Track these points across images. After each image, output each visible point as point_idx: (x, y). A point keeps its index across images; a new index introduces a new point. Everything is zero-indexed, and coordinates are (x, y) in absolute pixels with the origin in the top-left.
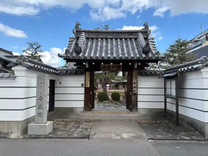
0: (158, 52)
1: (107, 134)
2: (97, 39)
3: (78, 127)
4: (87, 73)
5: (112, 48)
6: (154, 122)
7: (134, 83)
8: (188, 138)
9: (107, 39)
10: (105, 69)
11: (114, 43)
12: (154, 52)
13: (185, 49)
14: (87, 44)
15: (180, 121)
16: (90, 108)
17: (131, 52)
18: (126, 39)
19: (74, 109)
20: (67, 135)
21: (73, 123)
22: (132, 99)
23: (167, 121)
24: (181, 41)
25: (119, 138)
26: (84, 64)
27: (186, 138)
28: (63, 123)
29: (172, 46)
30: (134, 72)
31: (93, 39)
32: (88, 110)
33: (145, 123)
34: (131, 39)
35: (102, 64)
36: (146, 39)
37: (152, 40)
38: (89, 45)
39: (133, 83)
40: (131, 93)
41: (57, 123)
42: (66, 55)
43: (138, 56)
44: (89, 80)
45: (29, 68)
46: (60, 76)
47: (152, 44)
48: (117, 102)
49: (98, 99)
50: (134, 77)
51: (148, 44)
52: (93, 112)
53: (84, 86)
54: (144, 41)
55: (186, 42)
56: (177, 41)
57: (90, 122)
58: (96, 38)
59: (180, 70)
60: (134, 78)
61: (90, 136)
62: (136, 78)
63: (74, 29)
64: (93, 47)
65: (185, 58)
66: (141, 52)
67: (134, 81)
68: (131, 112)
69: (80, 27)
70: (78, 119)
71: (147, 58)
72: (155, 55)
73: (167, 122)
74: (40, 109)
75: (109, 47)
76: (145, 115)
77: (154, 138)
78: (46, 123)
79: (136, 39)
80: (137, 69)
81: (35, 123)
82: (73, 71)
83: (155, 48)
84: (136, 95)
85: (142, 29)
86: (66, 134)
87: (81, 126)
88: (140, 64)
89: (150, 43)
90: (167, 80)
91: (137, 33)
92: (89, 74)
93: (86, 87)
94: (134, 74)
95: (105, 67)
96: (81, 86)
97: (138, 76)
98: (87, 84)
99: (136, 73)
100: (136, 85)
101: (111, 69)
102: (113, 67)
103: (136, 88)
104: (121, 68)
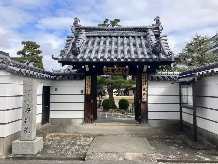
0: (171, 53)
1: (108, 154)
2: (100, 37)
3: (74, 144)
4: (87, 77)
5: (116, 48)
6: (167, 137)
7: (144, 89)
8: (208, 159)
9: (111, 37)
11: (119, 42)
12: (167, 52)
13: (205, 48)
14: (87, 43)
15: (198, 136)
16: (92, 119)
17: (139, 52)
18: (133, 37)
19: (73, 121)
20: (60, 155)
21: (70, 139)
23: (183, 136)
24: (200, 39)
25: (121, 159)
26: (83, 67)
27: (206, 159)
28: (58, 138)
29: (189, 45)
31: (94, 37)
32: (88, 122)
33: (156, 138)
34: (139, 37)
35: (105, 67)
36: (157, 36)
37: (165, 38)
38: (90, 44)
39: (142, 89)
40: (140, 101)
41: (51, 138)
42: (61, 57)
43: (147, 57)
44: (90, 86)
45: (14, 73)
46: (55, 82)
47: (164, 43)
48: (126, 111)
49: (103, 108)
51: (159, 43)
54: (155, 39)
55: (205, 40)
56: (195, 39)
57: (89, 136)
58: (97, 36)
59: (197, 74)
60: (143, 83)
61: (86, 156)
62: (145, 83)
63: (72, 27)
64: (94, 48)
65: (205, 58)
66: (151, 52)
67: (143, 87)
68: (140, 125)
69: (79, 23)
70: (76, 133)
71: (158, 60)
72: (168, 55)
73: (183, 138)
74: (27, 123)
75: (113, 46)
76: (156, 128)
77: (166, 159)
78: (34, 139)
79: (145, 37)
80: (147, 72)
81: (21, 140)
82: (71, 76)
83: (168, 47)
84: (146, 103)
85: (153, 25)
86: (58, 154)
87: (78, 142)
88: (149, 67)
89: (162, 42)
90: (182, 86)
91: (147, 30)
92: (89, 79)
93: (86, 94)
94: (143, 79)
95: (109, 71)
96: (80, 93)
97: (148, 81)
98: (87, 90)
99: (145, 77)
100: (146, 92)
101: (115, 73)
102: (118, 70)
103: (146, 95)
104: (128, 72)
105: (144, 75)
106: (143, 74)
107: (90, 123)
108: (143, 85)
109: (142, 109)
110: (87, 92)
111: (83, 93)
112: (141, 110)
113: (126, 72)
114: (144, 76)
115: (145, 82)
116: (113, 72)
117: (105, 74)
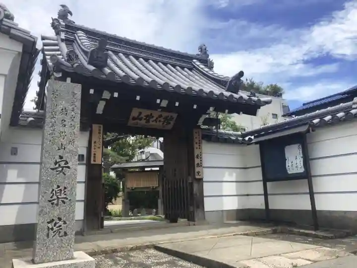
4: (95, 127)
7: (198, 157)
10: (137, 121)
16: (101, 219)
22: (195, 190)
30: (196, 133)
39: (195, 156)
50: (196, 143)
60: (196, 146)
62: (199, 146)
67: (196, 152)
84: (201, 182)
91: (191, 60)
92: (100, 130)
93: (92, 162)
94: (196, 138)
95: (140, 117)
98: (95, 154)
99: (199, 135)
100: (201, 161)
101: (151, 123)
102: (157, 118)
103: (201, 166)
104: (172, 123)
105: (197, 131)
106: (195, 130)
108: (197, 148)
110: (95, 157)
111: (83, 160)
113: (170, 123)
115: (199, 143)
116: (148, 121)
117: (131, 123)
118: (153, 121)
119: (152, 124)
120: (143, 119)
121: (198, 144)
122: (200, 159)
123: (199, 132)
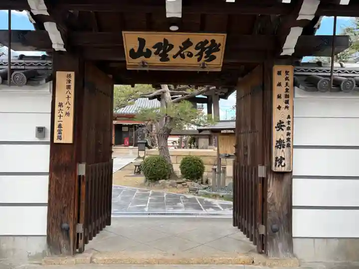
7: (280, 126)
10: (143, 58)
16: (76, 237)
22: (269, 195)
30: (279, 73)
32: (64, 250)
39: (275, 124)
40: (262, 172)
44: (72, 111)
48: (196, 184)
50: (279, 97)
52: (88, 258)
53: (48, 139)
60: (276, 102)
62: (287, 102)
67: (278, 116)
84: (287, 178)
92: (69, 81)
93: (56, 141)
94: (279, 85)
95: (145, 50)
96: (34, 138)
97: (297, 95)
98: (60, 126)
99: (287, 79)
100: (288, 134)
101: (172, 61)
102: (182, 49)
103: (288, 146)
104: (219, 56)
105: (282, 68)
106: (276, 68)
107: (68, 254)
108: (279, 108)
109: (272, 199)
110: (60, 132)
111: (44, 137)
112: (268, 201)
113: (214, 58)
114: (283, 74)
115: (287, 96)
116: (164, 58)
117: (132, 63)
118: (174, 57)
119: (175, 62)
120: (153, 54)
121: (283, 99)
122: (286, 131)
123: (287, 73)
